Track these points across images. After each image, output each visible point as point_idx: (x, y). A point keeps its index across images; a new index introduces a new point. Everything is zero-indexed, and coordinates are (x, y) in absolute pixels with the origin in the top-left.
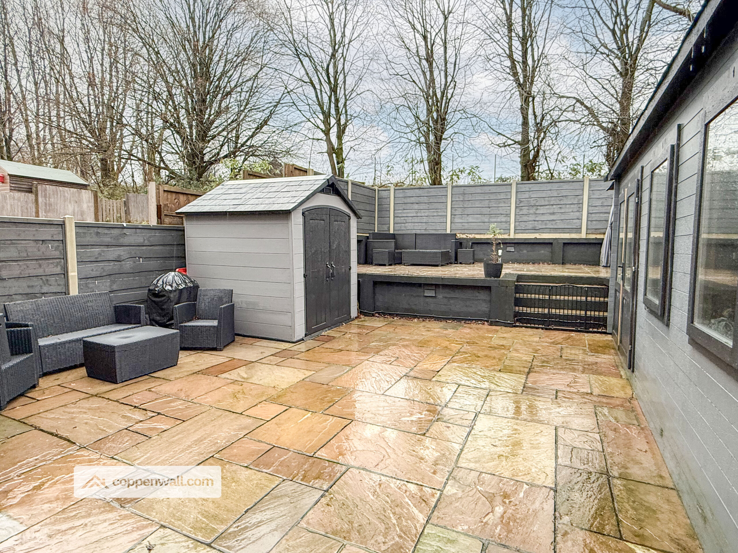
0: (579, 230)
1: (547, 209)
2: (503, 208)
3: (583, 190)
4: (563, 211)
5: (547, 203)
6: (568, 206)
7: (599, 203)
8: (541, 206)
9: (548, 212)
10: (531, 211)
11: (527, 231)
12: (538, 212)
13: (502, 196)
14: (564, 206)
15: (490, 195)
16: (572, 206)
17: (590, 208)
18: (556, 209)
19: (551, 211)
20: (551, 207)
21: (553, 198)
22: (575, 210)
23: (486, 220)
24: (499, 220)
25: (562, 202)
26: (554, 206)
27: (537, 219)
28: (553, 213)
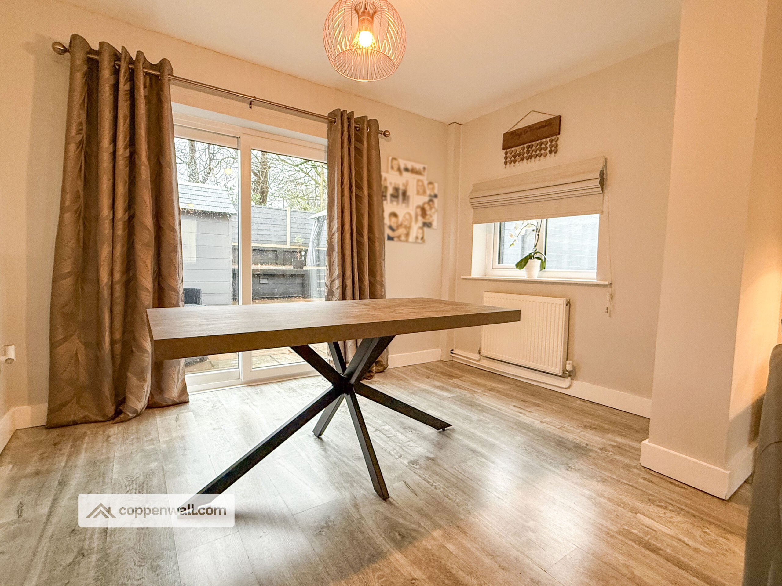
0: (285, 243)
3: (286, 216)
4: (275, 229)
6: (278, 226)
7: (296, 226)
14: (275, 226)
16: (281, 226)
17: (291, 229)
22: (283, 229)
25: (274, 223)
26: (270, 225)
28: (269, 230)
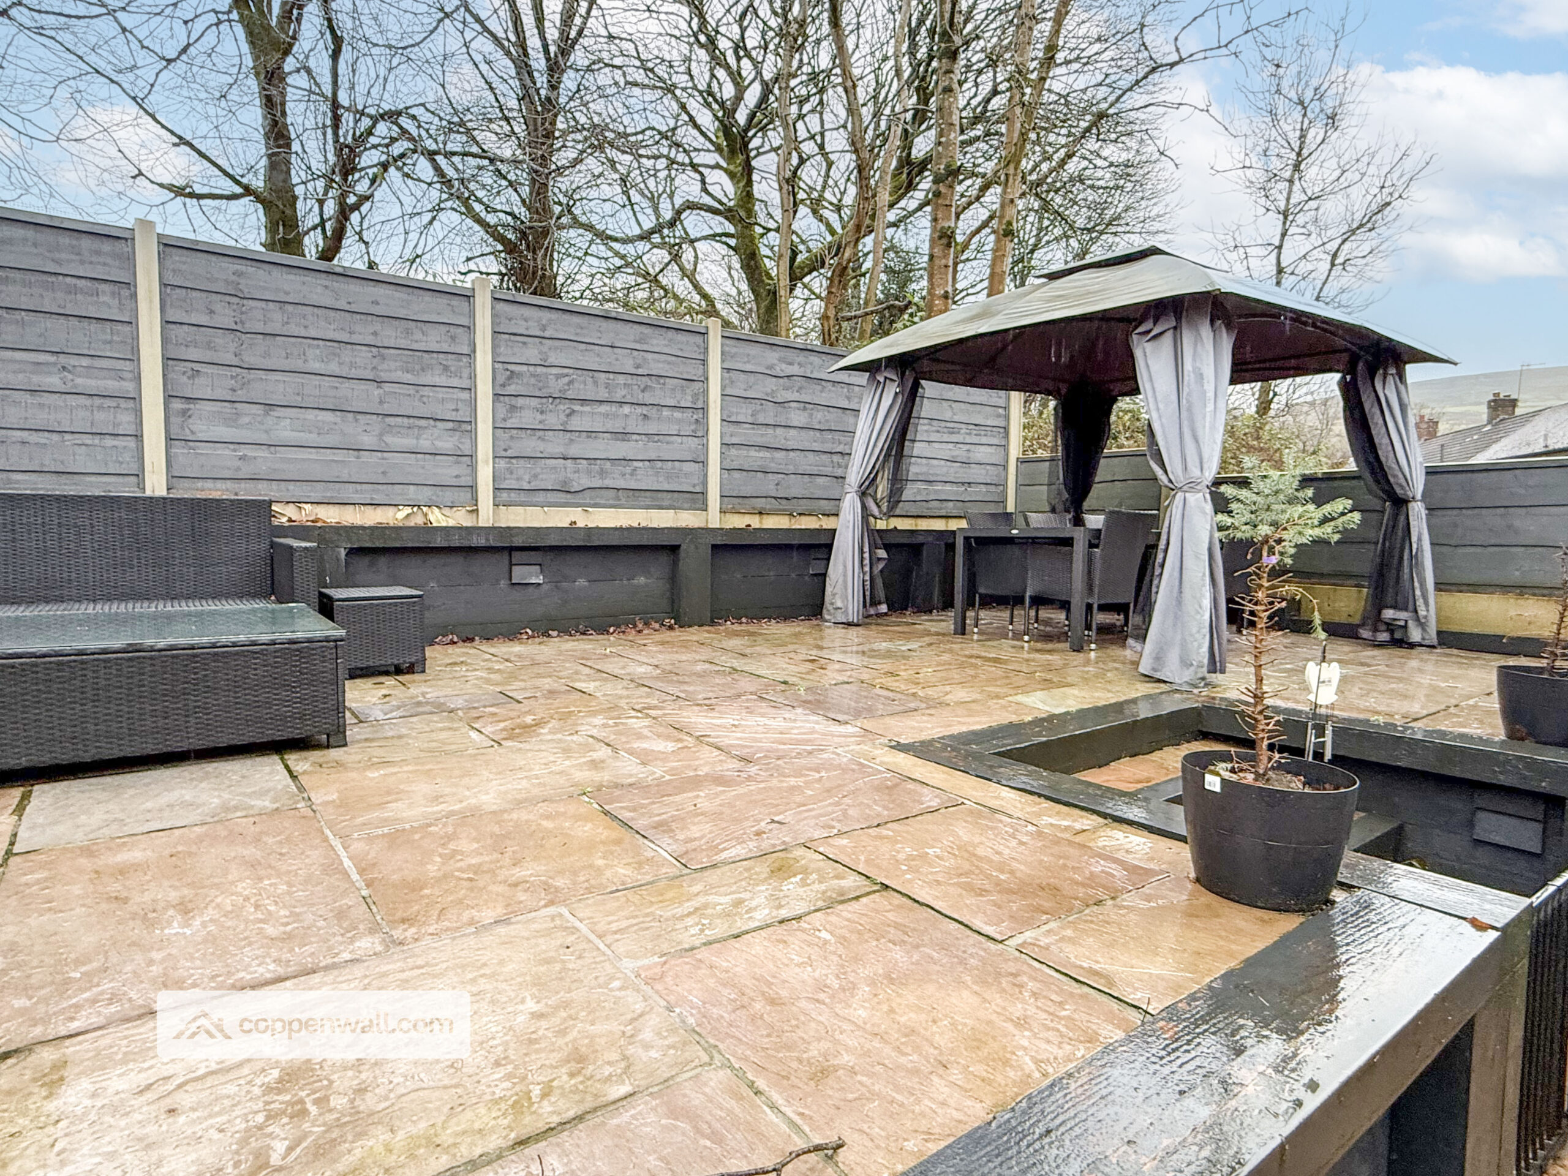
0: (697, 499)
1: (606, 415)
2: (441, 393)
5: (603, 394)
6: (666, 413)
7: (746, 412)
8: (584, 401)
9: (609, 427)
10: (553, 420)
11: (540, 497)
12: (575, 423)
13: (433, 340)
14: (653, 412)
15: (377, 325)
16: (677, 414)
17: (728, 428)
18: (629, 418)
19: (618, 426)
20: (614, 408)
21: (621, 379)
22: (688, 430)
23: (368, 441)
24: (425, 444)
25: (648, 398)
27: (573, 451)
